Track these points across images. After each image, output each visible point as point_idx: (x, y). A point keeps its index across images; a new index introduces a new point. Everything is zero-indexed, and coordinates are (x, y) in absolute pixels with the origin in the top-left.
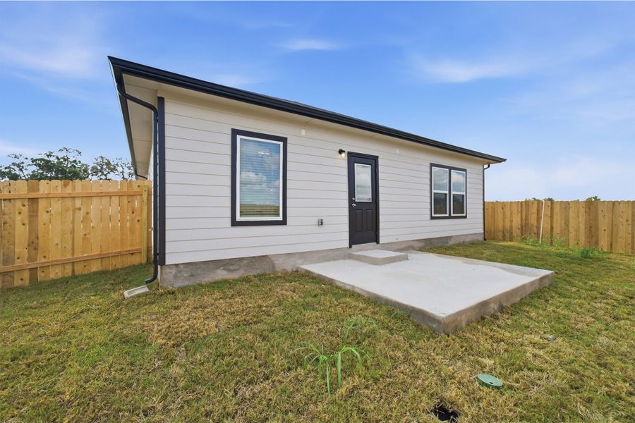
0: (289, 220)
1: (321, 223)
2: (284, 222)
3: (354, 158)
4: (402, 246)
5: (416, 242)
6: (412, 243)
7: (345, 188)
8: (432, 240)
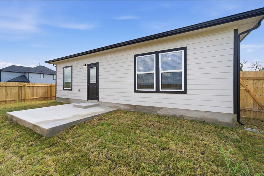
0: (73, 89)
1: (79, 90)
2: (71, 90)
3: (89, 66)
4: (112, 106)
5: (122, 105)
6: (119, 105)
7: (86, 78)
8: (137, 107)
